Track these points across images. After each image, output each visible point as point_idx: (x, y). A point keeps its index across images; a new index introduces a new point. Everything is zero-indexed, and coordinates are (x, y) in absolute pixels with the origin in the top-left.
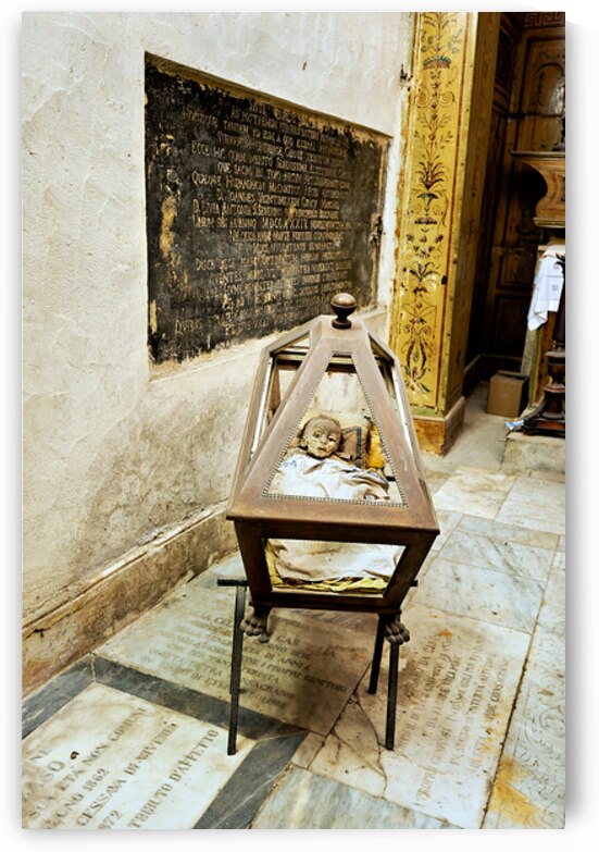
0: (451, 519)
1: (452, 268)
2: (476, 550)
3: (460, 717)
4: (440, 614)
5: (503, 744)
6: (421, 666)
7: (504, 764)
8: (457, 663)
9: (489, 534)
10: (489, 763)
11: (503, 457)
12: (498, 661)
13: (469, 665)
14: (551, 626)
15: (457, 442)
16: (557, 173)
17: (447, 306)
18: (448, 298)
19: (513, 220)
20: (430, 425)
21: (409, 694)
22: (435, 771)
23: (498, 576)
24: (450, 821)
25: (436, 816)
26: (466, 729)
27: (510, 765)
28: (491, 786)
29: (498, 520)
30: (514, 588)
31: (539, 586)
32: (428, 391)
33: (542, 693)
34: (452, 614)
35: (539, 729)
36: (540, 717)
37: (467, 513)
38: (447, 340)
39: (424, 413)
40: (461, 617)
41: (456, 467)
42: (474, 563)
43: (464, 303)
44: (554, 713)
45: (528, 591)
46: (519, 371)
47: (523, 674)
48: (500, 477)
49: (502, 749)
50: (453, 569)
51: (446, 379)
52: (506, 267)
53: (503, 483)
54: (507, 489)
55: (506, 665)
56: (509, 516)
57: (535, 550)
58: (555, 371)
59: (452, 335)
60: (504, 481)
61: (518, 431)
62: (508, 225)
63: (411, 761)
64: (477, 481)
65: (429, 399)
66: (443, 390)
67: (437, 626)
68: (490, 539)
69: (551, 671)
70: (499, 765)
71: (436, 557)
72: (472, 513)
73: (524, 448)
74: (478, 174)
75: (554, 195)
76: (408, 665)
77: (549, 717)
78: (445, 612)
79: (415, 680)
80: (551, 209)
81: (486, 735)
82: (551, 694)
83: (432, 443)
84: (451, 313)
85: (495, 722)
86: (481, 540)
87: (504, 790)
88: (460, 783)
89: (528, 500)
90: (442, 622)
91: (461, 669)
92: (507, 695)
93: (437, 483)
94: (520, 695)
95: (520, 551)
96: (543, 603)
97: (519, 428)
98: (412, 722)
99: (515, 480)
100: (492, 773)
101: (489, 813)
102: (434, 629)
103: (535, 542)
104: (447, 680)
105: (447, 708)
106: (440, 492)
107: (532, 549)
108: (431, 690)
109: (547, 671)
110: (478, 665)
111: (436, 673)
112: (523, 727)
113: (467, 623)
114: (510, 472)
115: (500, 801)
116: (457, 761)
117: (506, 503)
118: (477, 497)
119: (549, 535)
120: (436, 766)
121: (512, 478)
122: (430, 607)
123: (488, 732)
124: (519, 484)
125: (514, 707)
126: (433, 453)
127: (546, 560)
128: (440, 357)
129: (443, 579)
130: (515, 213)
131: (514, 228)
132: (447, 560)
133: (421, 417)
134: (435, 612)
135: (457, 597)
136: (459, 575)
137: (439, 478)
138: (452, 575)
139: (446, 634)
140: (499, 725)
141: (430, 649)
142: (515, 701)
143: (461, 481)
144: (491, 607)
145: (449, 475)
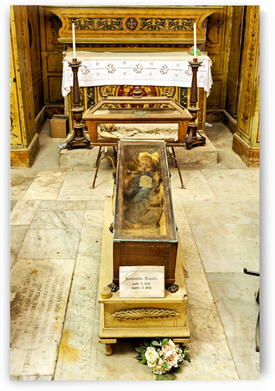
0: (35, 204)
1: (18, 74)
2: (48, 220)
3: (43, 316)
4: (31, 261)
5: (63, 323)
6: (23, 294)
7: (65, 333)
8: (41, 286)
9: (54, 208)
10: (57, 336)
11: (60, 163)
12: (60, 279)
13: (47, 285)
14: (84, 252)
15: (37, 158)
16: (66, 16)
17: (18, 93)
18: (18, 89)
19: (49, 38)
20: (21, 154)
21: (18, 312)
22: (32, 350)
23: (59, 231)
24: (40, 374)
25: (33, 374)
26: (46, 321)
27: (67, 333)
28: (58, 347)
29: (58, 199)
30: (66, 236)
31: (78, 232)
32: (17, 136)
33: (80, 289)
34: (37, 260)
35: (79, 308)
36: (80, 302)
37: (43, 199)
38: (22, 110)
39: (17, 148)
40: (42, 260)
41: (37, 172)
42: (48, 227)
43: (28, 89)
44: (86, 298)
45: (73, 236)
46: (64, 114)
47: (72, 282)
48: (59, 174)
49: (63, 326)
50: (37, 233)
51: (25, 129)
52: (50, 62)
53: (60, 177)
54: (62, 180)
55: (64, 279)
56: (63, 196)
57: (76, 212)
58: (77, 118)
59: (24, 107)
60: (61, 176)
61: (65, 148)
62: (47, 41)
63: (20, 349)
64: (48, 179)
65: (18, 140)
66: (24, 135)
67: (30, 268)
68: (55, 212)
69: (84, 276)
70: (62, 335)
71: (29, 228)
72: (46, 199)
73: (68, 157)
74: (23, 23)
75: (66, 26)
76: (16, 296)
77: (84, 301)
78: (34, 259)
79: (20, 303)
80: (66, 33)
81: (55, 321)
82: (84, 288)
83: (23, 162)
84: (21, 96)
85: (59, 313)
86: (51, 214)
87: (64, 347)
88: (44, 352)
89: (72, 184)
90: (32, 266)
91: (43, 289)
92: (65, 296)
93: (28, 185)
94: (71, 294)
95: (69, 214)
96: (80, 240)
97: (65, 147)
98: (19, 327)
99: (66, 174)
100: (59, 340)
101: (58, 362)
102: (29, 271)
103: (76, 208)
104: (37, 297)
105: (36, 313)
106: (29, 189)
107: (74, 212)
108: (29, 306)
109: (83, 277)
110: (51, 284)
111: (30, 296)
112: (72, 310)
113: (45, 263)
114: (63, 170)
115: (63, 353)
116: (42, 341)
117: (62, 189)
118: (47, 188)
119: (82, 202)
120: (32, 347)
121: (65, 173)
122: (26, 259)
123: (57, 319)
124: (68, 176)
125: (68, 301)
126: (25, 167)
127: (81, 216)
128: (20, 119)
129: (32, 241)
130: (50, 34)
131: (50, 42)
132: (34, 229)
133: (15, 150)
134: (29, 261)
135: (39, 249)
136: (40, 237)
137: (29, 181)
138: (37, 237)
139: (35, 272)
140: (61, 314)
141: (27, 283)
142: (69, 297)
143: (40, 181)
144: (56, 249)
145: (34, 178)
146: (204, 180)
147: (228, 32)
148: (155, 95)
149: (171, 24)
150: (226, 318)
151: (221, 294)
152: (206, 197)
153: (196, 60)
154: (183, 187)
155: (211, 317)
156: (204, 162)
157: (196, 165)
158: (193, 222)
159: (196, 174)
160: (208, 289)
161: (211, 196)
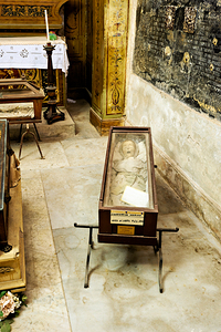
146: (62, 150)
147: (84, 19)
148: (19, 77)
149: (30, 11)
150: (63, 265)
151: (63, 246)
152: (61, 165)
153: (49, 44)
154: (42, 158)
155: (52, 266)
156: (64, 134)
157: (57, 137)
158: (48, 187)
159: (57, 145)
160: (52, 243)
161: (66, 164)
